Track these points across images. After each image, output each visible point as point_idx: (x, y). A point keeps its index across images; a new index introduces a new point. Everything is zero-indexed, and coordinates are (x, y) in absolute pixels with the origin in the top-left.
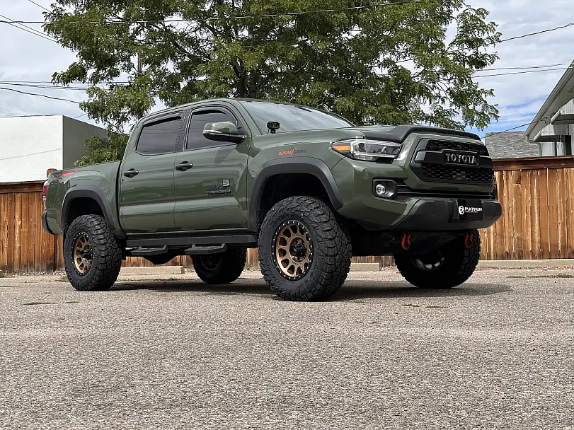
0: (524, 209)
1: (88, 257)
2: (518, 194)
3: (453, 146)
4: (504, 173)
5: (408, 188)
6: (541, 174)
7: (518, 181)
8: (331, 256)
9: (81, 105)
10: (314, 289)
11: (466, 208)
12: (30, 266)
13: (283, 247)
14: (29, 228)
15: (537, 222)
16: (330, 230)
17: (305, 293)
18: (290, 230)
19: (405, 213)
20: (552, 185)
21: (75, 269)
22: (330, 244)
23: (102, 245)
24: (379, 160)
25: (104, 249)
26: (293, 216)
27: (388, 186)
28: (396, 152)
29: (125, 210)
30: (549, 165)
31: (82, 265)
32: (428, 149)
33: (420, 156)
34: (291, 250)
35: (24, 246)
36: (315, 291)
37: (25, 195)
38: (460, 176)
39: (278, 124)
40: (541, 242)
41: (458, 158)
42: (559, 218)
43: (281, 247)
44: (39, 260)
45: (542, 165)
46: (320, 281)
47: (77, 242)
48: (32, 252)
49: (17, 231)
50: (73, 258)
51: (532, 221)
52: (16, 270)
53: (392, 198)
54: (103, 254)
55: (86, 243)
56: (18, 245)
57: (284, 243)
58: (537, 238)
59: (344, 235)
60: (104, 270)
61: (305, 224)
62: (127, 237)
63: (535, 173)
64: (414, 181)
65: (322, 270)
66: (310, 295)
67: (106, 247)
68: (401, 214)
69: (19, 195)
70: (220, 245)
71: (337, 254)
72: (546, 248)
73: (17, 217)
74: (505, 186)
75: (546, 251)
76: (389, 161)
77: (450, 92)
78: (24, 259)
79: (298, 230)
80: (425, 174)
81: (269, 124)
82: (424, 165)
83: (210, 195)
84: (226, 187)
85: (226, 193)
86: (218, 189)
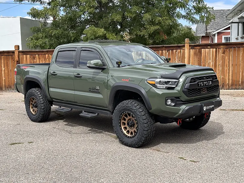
0: (226, 65)
1: (36, 107)
2: (223, 59)
3: (202, 78)
4: (218, 49)
5: (181, 100)
6: (234, 50)
7: (224, 53)
8: (146, 131)
9: (28, 13)
10: (138, 144)
11: (207, 107)
12: (10, 88)
13: (124, 122)
14: (8, 71)
15: (231, 71)
16: (146, 119)
17: (134, 145)
18: (127, 115)
19: (180, 112)
20: (239, 54)
21: (31, 112)
22: (146, 125)
23: (42, 103)
24: (168, 88)
25: (43, 105)
26: (128, 110)
27: (172, 101)
28: (176, 84)
29: (51, 89)
30: (238, 46)
31: (34, 110)
32: (191, 82)
33: (187, 85)
34: (128, 124)
35: (6, 79)
36: (139, 145)
37: (5, 56)
38: (204, 91)
39: (121, 62)
40: (232, 80)
41: (204, 84)
42: (241, 69)
43: (123, 121)
44: (13, 85)
45: (235, 46)
46: (141, 141)
47: (31, 100)
48: (10, 81)
49: (3, 72)
50: (30, 107)
51: (229, 71)
52: (4, 89)
53: (174, 106)
54: (43, 108)
55: (35, 101)
56: (4, 79)
57: (125, 120)
58: (231, 78)
59: (152, 120)
60: (43, 114)
61: (135, 115)
62: (53, 101)
63: (231, 49)
64: (184, 97)
65: (142, 136)
66: (137, 146)
67: (44, 104)
68: (178, 113)
69: (3, 56)
70: (95, 113)
71: (149, 129)
72: (234, 83)
73: (3, 66)
74: (218, 55)
75: (234, 84)
76: (173, 88)
77: (194, 7)
78: (7, 85)
79: (131, 115)
80: (189, 94)
81: (117, 63)
82: (189, 90)
83: (90, 91)
84: (97, 90)
85: (97, 92)
86: (94, 90)
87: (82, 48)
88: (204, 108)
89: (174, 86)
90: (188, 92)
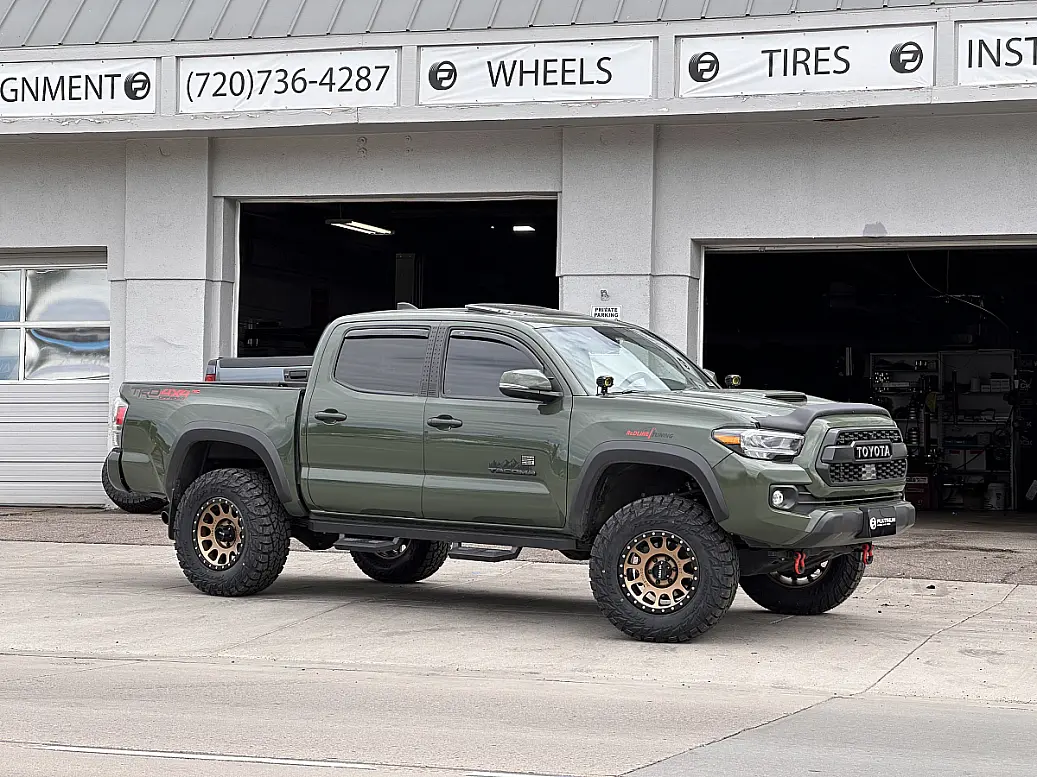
3: (864, 435)
11: (879, 521)
24: (778, 459)
28: (797, 445)
32: (837, 443)
39: (611, 380)
41: (869, 452)
62: (308, 516)
68: (802, 531)
76: (789, 459)
80: (832, 477)
81: (600, 381)
82: (833, 465)
83: (495, 475)
84: (528, 467)
85: (527, 474)
86: (512, 467)
87: (451, 329)
88: (871, 521)
89: (792, 453)
90: (832, 471)
